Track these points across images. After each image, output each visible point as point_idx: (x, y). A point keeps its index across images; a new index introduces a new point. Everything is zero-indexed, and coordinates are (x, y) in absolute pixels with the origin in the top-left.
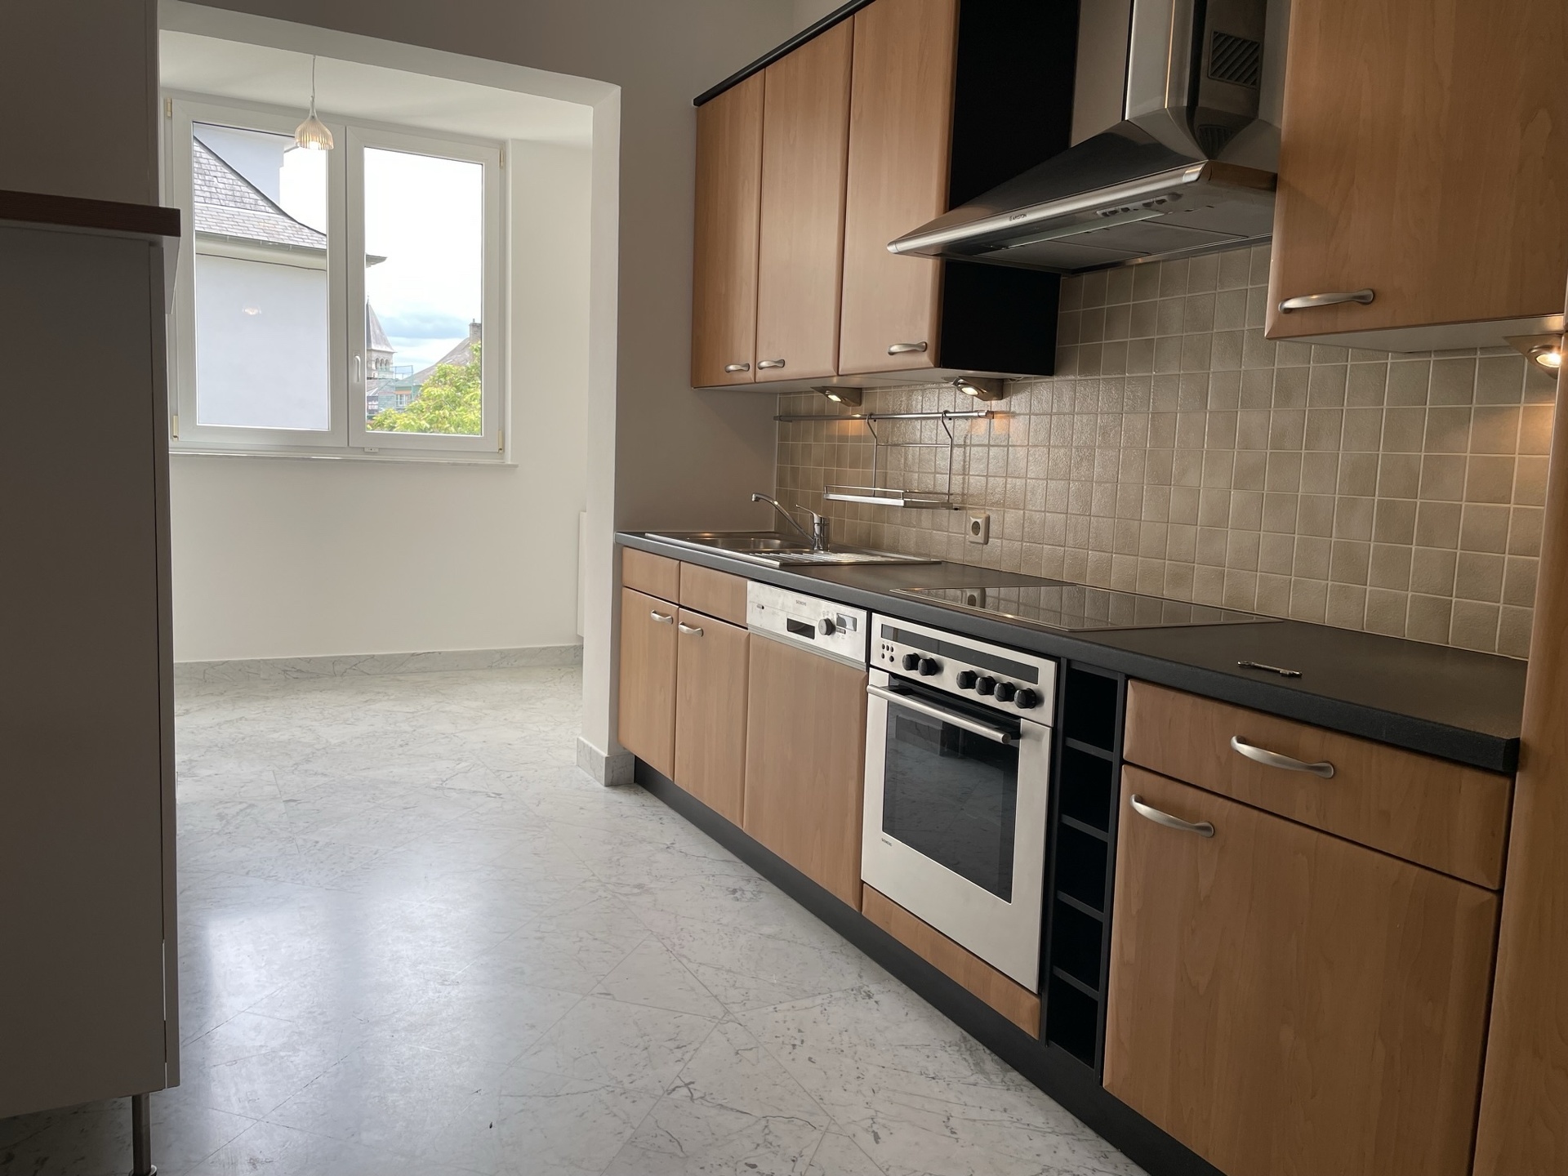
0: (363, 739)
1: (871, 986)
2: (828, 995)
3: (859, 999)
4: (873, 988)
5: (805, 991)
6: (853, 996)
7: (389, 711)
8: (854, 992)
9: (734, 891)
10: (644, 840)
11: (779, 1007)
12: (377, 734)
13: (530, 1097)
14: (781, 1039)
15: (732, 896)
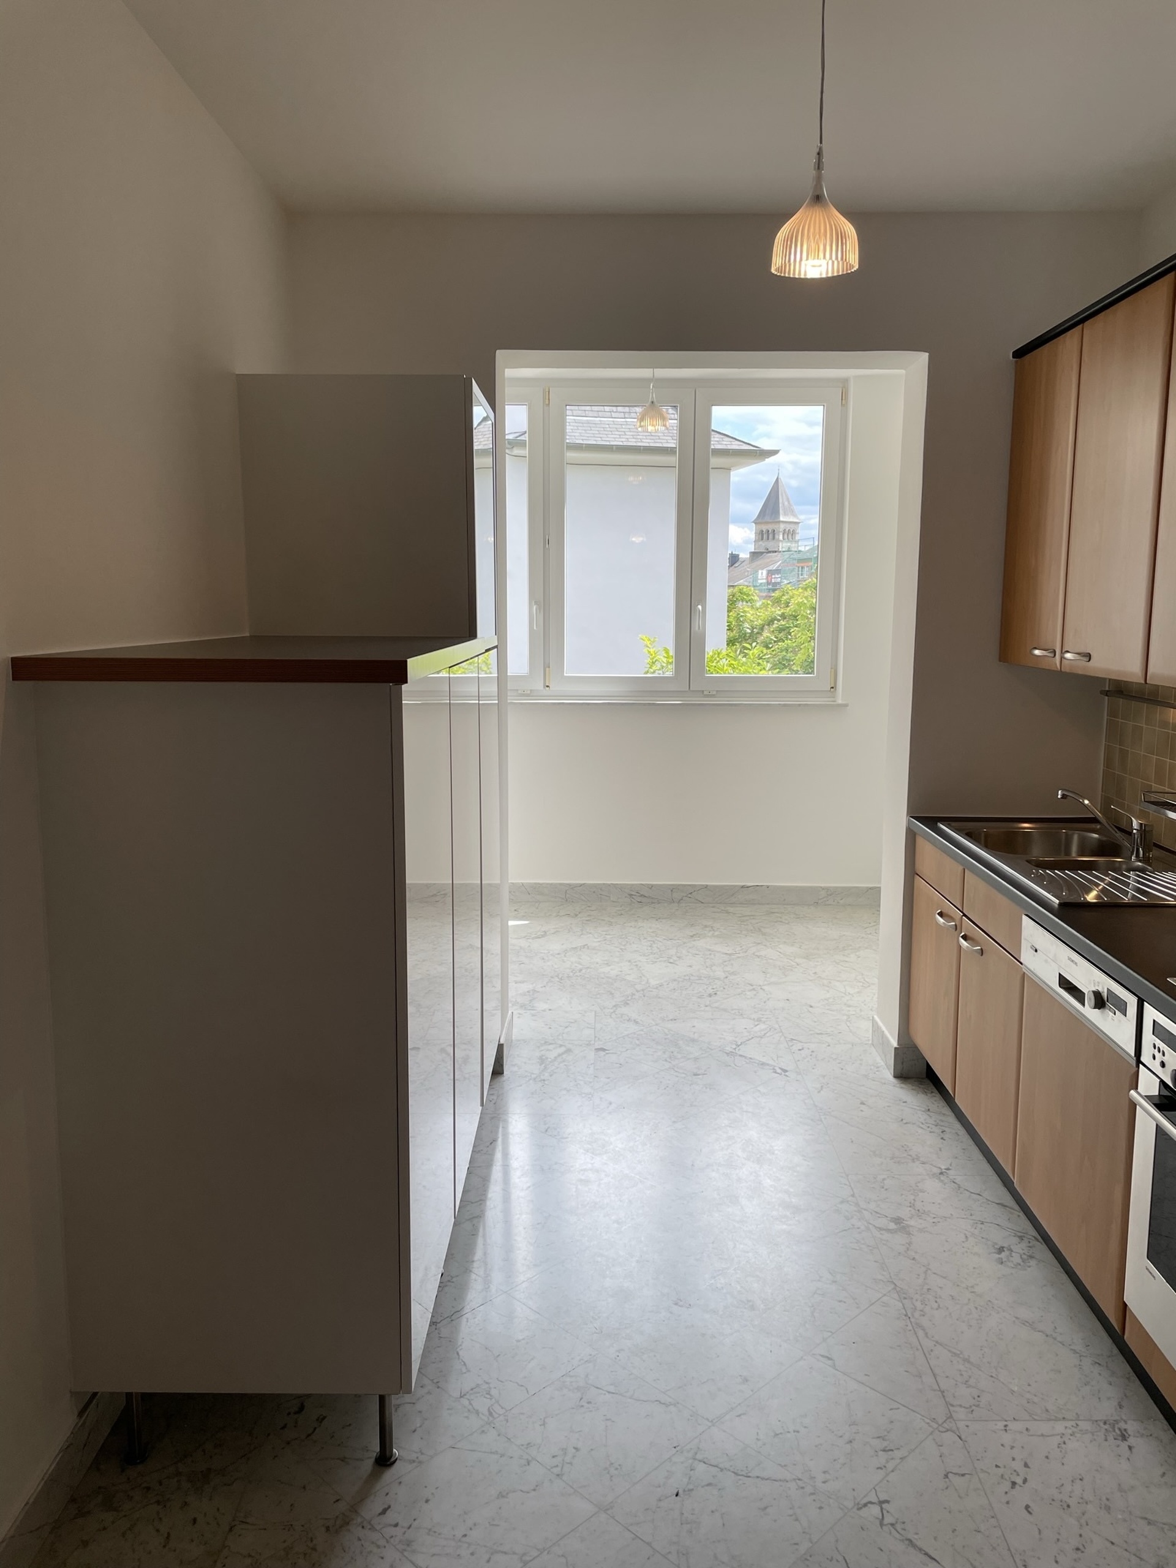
0: (679, 982)
1: (1129, 1422)
2: (1073, 1423)
3: (1111, 1438)
4: (1132, 1427)
5: (1047, 1410)
6: (1103, 1431)
7: (709, 950)
8: (1106, 1427)
9: (1001, 1250)
10: (918, 1159)
11: (1012, 1426)
12: (692, 978)
13: (722, 1470)
14: (1001, 1471)
15: (997, 1256)
